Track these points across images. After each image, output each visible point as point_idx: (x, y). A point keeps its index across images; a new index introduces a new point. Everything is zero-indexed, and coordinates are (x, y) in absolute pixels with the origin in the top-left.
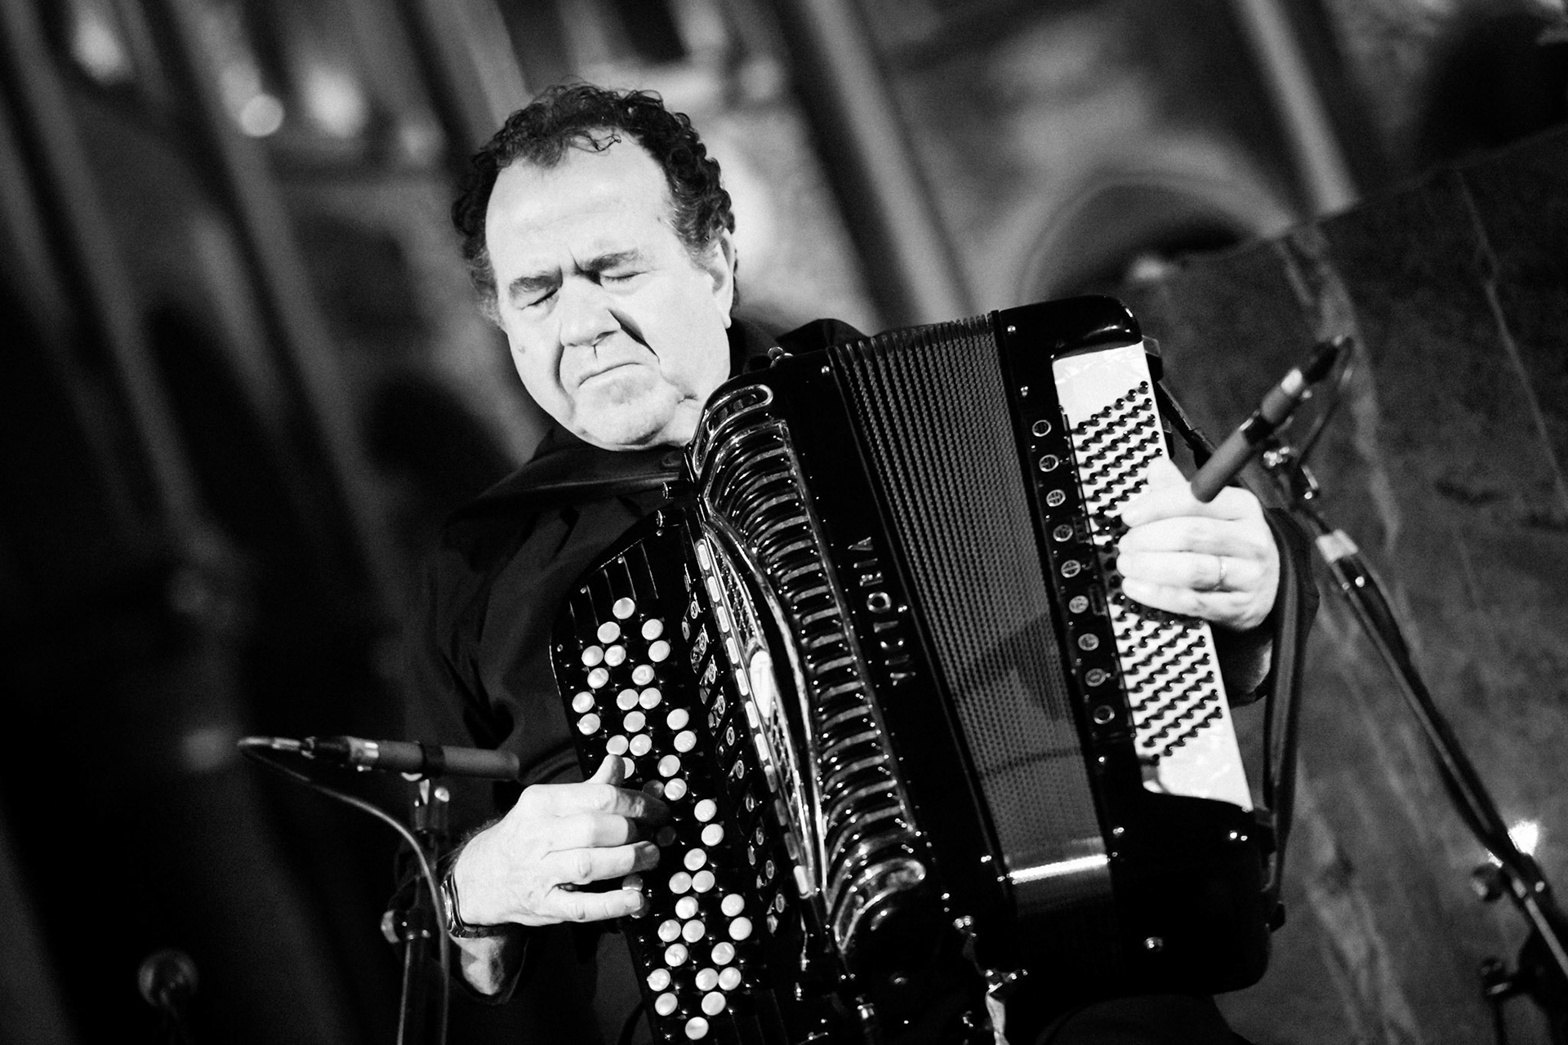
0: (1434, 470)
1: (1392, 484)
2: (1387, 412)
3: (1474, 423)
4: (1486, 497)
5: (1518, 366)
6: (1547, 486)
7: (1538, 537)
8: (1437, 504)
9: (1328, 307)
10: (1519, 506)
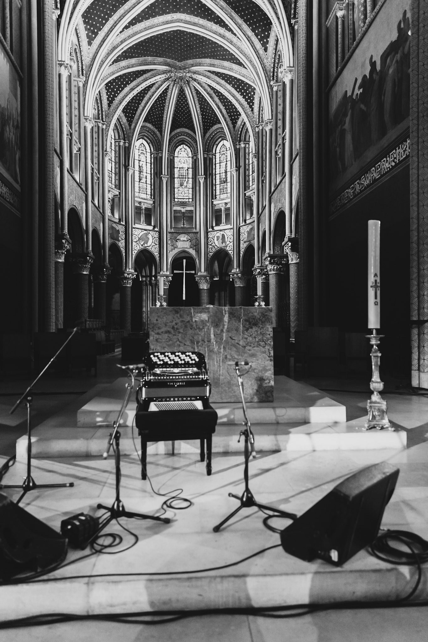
0: (230, 335)
1: (226, 335)
2: (227, 328)
3: (235, 332)
4: (234, 340)
5: (241, 328)
6: (240, 341)
7: (237, 345)
8: (229, 338)
9: (226, 316)
10: (236, 341)
